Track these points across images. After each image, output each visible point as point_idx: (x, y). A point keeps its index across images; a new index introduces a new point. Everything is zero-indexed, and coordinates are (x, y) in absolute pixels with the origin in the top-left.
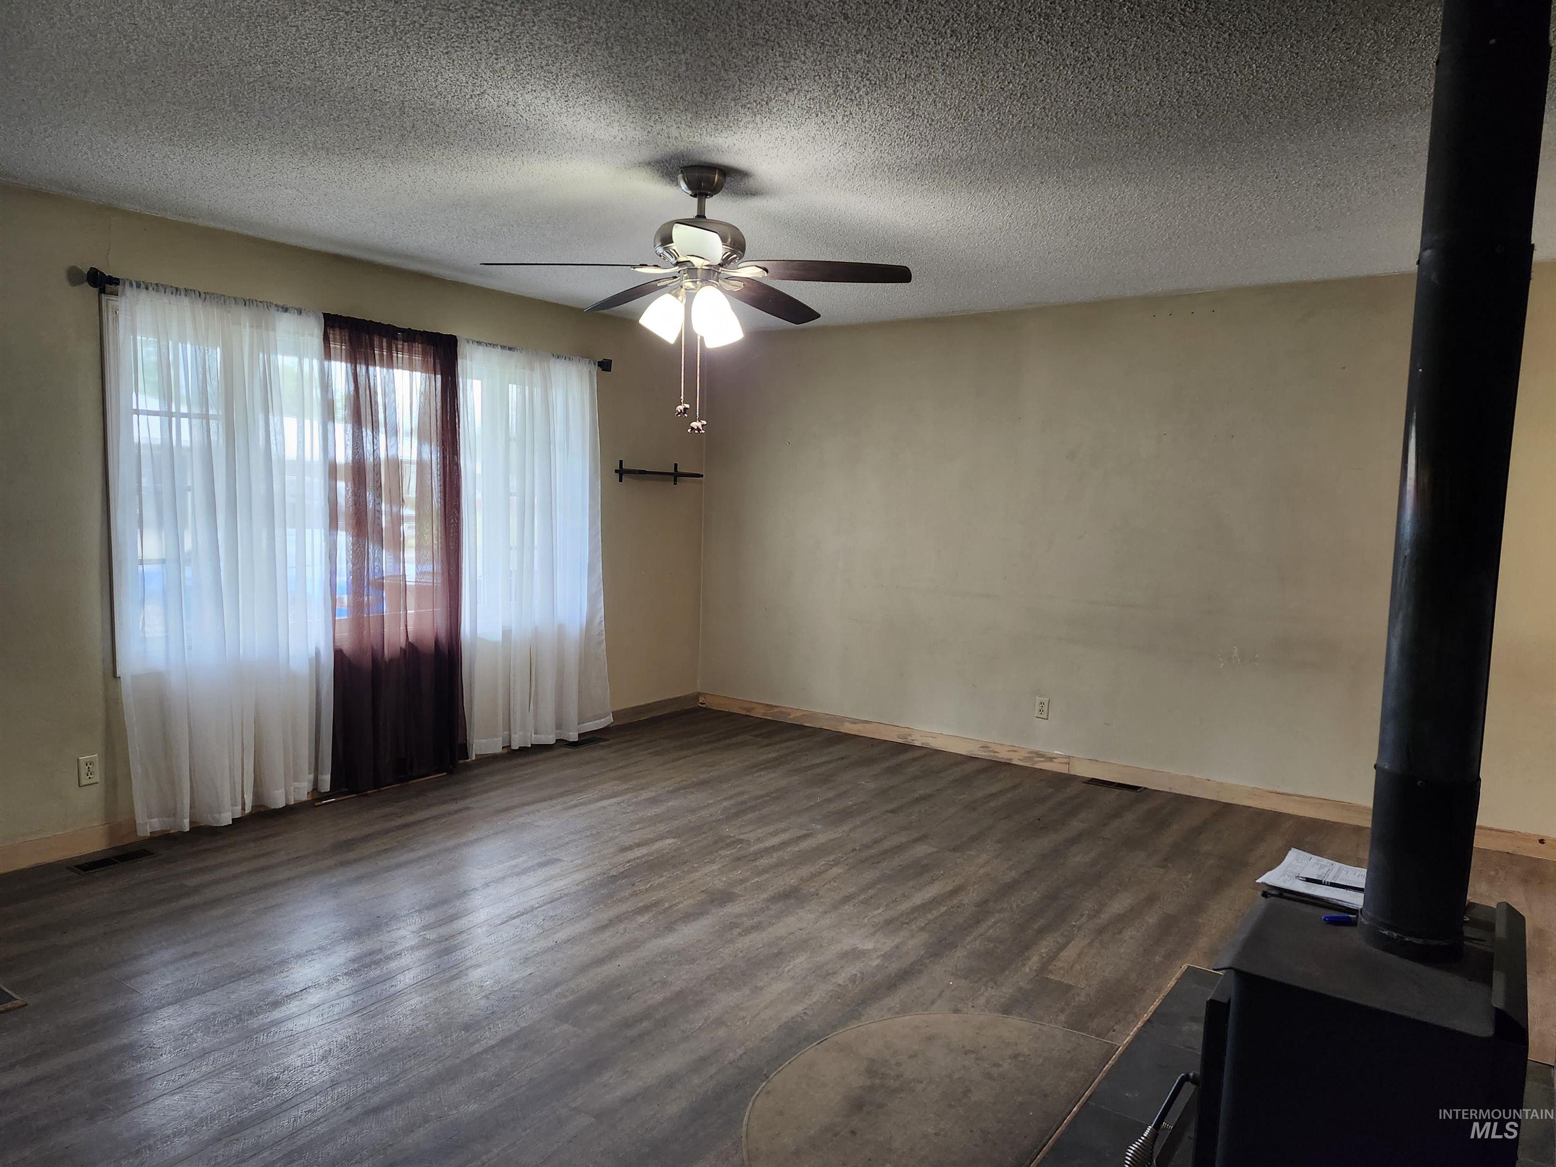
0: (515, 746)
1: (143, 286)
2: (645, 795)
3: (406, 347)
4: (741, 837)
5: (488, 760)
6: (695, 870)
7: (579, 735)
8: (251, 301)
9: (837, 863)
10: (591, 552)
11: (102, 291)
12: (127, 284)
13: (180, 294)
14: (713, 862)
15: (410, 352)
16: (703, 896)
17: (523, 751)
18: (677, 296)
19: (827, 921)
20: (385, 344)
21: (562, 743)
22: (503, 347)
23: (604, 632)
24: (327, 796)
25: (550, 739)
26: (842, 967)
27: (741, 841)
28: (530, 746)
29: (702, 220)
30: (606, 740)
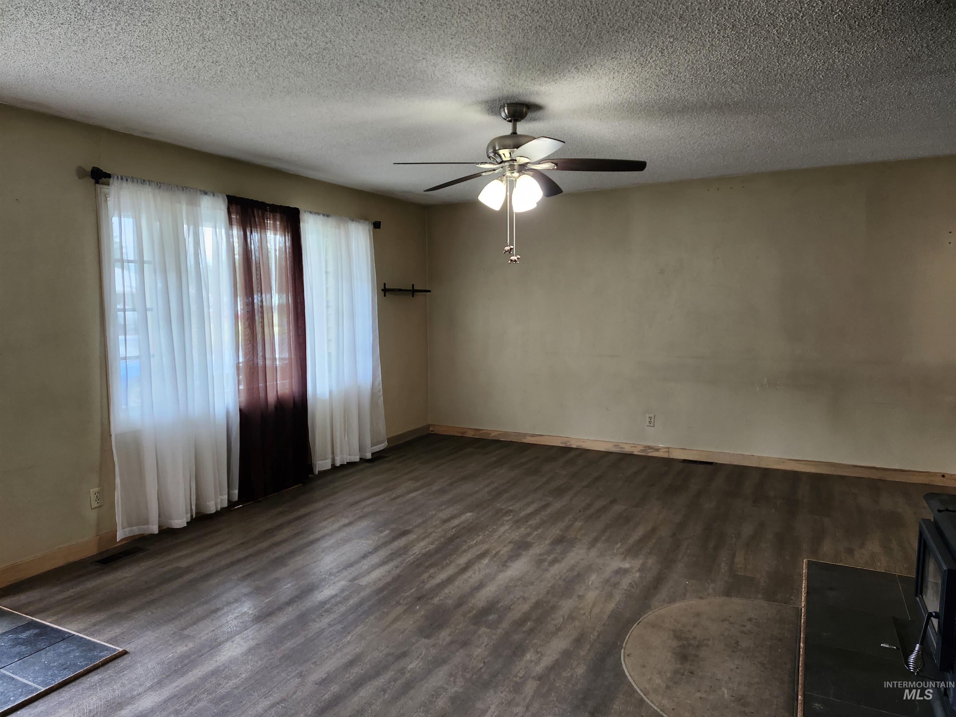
0: (338, 464)
1: (124, 178)
2: (435, 487)
3: (271, 216)
4: (510, 508)
5: (324, 473)
6: (494, 531)
7: (372, 454)
8: (187, 188)
9: (575, 520)
10: (374, 340)
11: (97, 182)
12: (116, 177)
13: (146, 184)
14: (502, 525)
15: (275, 220)
16: (511, 546)
17: (343, 467)
18: (502, 181)
19: (593, 553)
20: (260, 214)
21: (363, 460)
22: (324, 215)
23: (382, 390)
24: (237, 503)
25: (357, 459)
26: (621, 579)
27: (511, 511)
28: (346, 463)
29: (515, 135)
30: (388, 457)
